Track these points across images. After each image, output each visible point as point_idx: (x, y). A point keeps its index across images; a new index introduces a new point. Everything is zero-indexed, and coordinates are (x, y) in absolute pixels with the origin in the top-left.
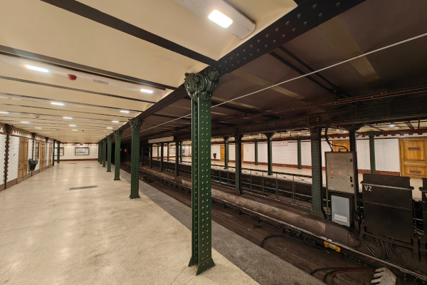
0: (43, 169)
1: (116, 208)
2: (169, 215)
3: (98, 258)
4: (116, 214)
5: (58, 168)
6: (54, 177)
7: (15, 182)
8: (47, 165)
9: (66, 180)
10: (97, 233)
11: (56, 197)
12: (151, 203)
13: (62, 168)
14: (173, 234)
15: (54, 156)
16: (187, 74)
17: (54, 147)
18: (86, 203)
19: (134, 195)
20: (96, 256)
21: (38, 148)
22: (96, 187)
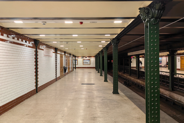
0: (69, 72)
1: (104, 97)
2: (137, 107)
3: (95, 118)
4: (104, 101)
5: (75, 72)
6: (74, 77)
7: (59, 78)
8: (71, 70)
9: (79, 79)
10: (94, 108)
11: (76, 88)
12: (126, 98)
13: (77, 73)
14: (138, 118)
15: (73, 65)
16: (140, 9)
17: (73, 60)
18: (89, 92)
19: (115, 92)
20: (94, 117)
21: (67, 60)
22: (94, 84)
